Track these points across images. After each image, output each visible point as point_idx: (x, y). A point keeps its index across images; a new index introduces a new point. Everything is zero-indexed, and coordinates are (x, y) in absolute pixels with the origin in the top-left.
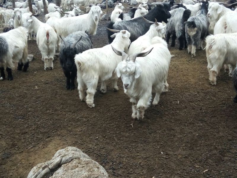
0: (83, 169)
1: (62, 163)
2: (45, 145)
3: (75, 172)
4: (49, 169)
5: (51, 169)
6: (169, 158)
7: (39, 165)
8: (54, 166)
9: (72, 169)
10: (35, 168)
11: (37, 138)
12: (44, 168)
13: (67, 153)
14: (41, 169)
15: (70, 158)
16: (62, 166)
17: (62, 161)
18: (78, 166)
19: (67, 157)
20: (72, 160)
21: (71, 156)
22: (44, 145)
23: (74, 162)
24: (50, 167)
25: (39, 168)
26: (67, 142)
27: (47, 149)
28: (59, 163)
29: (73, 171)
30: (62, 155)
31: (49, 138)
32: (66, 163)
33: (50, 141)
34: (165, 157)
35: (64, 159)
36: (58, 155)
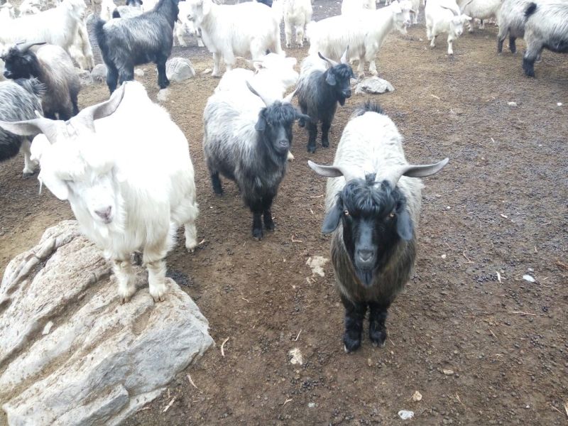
0: (93, 247)
1: (56, 246)
2: (25, 228)
3: (80, 254)
4: (38, 258)
5: (40, 257)
6: (222, 212)
7: (19, 256)
8: (44, 253)
9: (75, 251)
10: (13, 261)
11: (8, 218)
12: (28, 259)
13: (62, 231)
14: (24, 261)
15: (69, 236)
16: (58, 249)
17: (57, 243)
18: (84, 246)
19: (64, 236)
20: (72, 239)
21: (70, 234)
22: (23, 227)
23: (77, 240)
24: (39, 255)
25: (20, 260)
26: (62, 216)
27: (29, 233)
28: (52, 246)
29: (78, 252)
30: (54, 235)
31: (30, 217)
32: (64, 244)
33: (33, 220)
34: (215, 212)
35: (59, 240)
36: (47, 236)
